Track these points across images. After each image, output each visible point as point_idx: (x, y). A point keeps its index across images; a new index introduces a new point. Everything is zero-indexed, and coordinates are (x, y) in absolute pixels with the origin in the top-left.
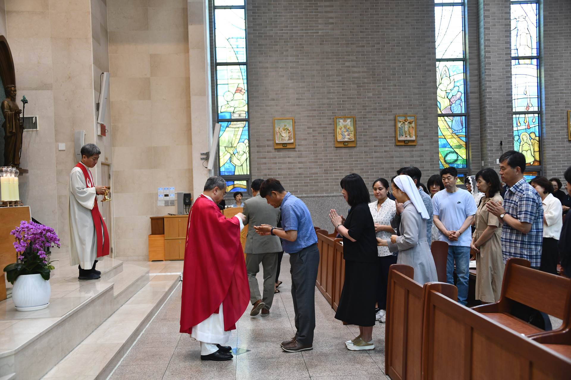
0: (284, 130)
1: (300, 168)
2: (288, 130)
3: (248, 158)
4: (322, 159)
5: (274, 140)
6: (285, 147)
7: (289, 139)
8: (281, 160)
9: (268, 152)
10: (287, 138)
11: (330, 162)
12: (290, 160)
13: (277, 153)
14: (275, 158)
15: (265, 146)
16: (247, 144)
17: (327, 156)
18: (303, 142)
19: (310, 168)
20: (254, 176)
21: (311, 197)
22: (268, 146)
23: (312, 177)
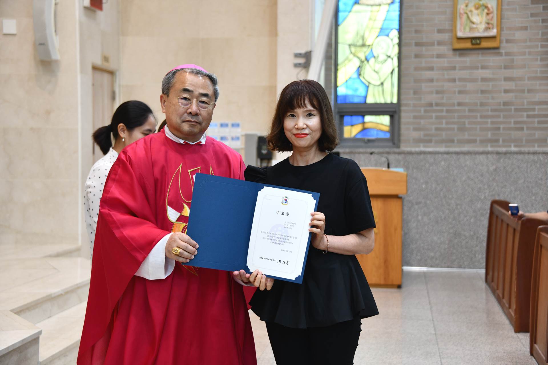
0: (477, 8)
1: (506, 91)
2: (486, 7)
3: (396, 70)
5: (453, 30)
6: (477, 47)
7: (487, 29)
8: (465, 74)
9: (439, 56)
12: (486, 73)
13: (458, 59)
14: (454, 68)
15: (432, 44)
16: (397, 41)
18: (518, 35)
19: (529, 91)
20: (406, 105)
21: (529, 153)
22: (440, 43)
23: (534, 110)
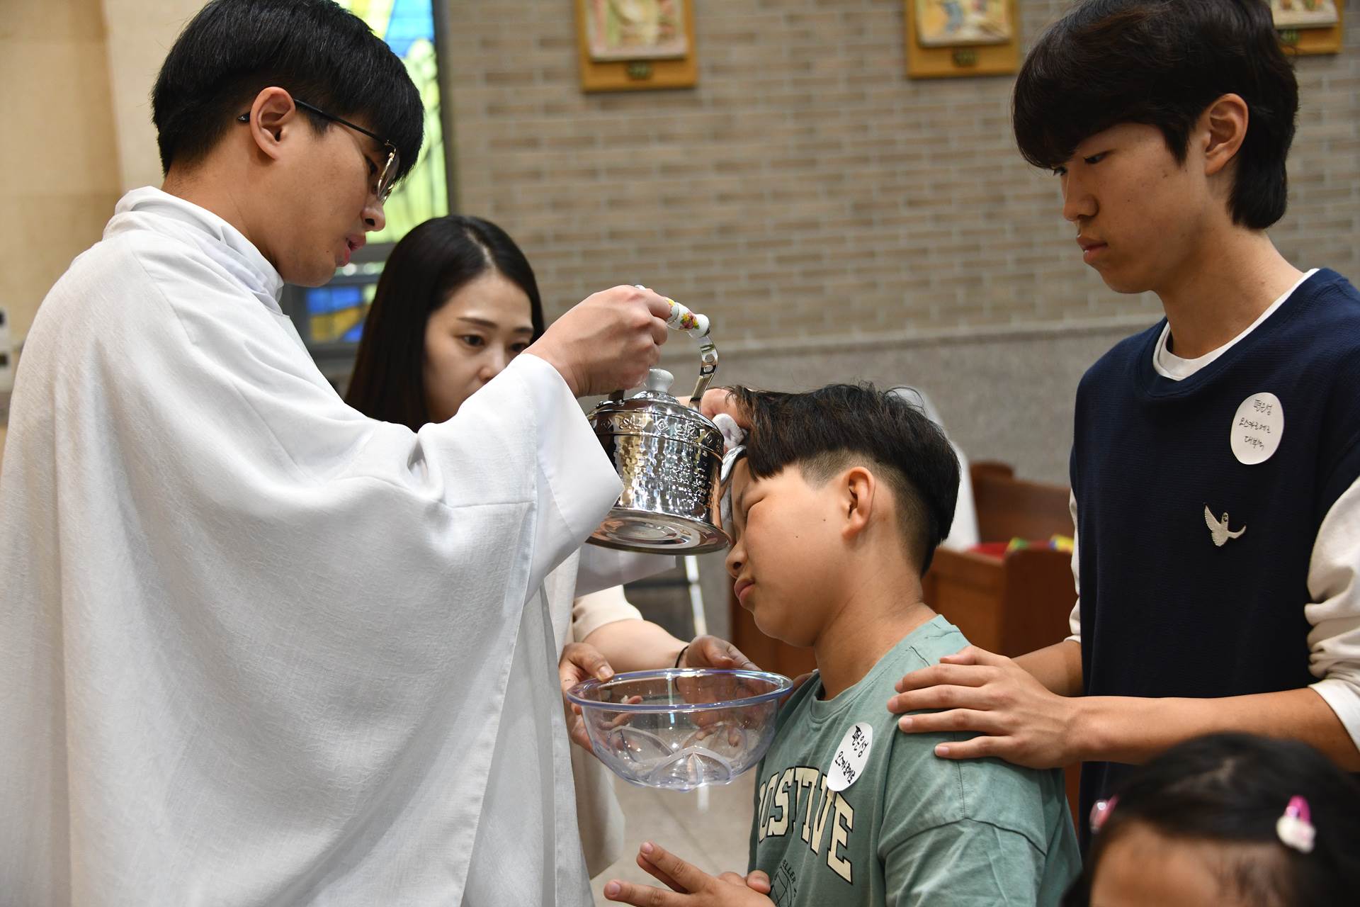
1: (724, 198)
4: (837, 146)
5: (577, 39)
6: (641, 84)
7: (664, 37)
8: (619, 155)
9: (551, 109)
10: (650, 31)
11: (883, 159)
12: (670, 153)
13: (599, 115)
14: (589, 141)
15: (528, 77)
16: (432, 69)
17: (865, 128)
18: (739, 54)
19: (778, 196)
21: (789, 353)
22: (550, 75)
23: (788, 243)
